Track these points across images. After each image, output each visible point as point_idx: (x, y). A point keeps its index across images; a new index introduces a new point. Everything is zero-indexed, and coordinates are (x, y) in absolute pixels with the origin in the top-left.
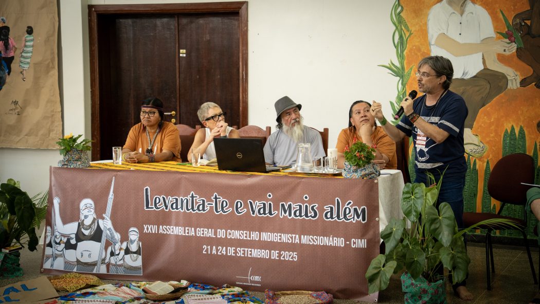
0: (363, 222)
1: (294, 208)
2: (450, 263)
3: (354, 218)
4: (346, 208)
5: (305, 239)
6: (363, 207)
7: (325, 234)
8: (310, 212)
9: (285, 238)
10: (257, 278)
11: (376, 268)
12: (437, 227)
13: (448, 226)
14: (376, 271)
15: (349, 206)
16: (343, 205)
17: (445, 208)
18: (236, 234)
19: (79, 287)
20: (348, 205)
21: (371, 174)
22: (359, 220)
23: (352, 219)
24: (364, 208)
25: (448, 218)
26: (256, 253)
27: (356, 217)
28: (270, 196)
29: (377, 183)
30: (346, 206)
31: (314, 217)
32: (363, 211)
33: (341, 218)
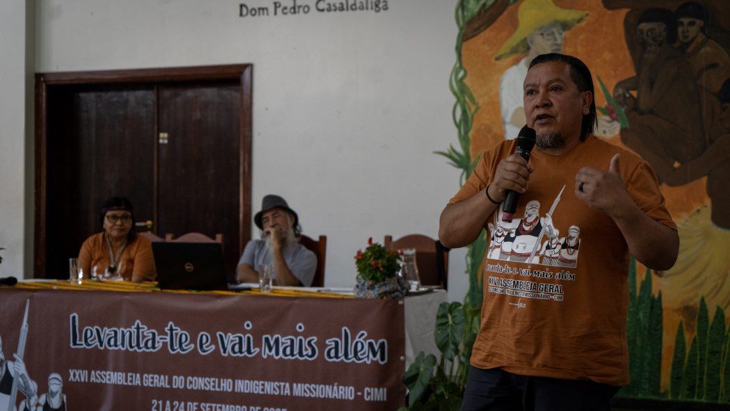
0: (382, 363)
1: (283, 343)
3: (368, 356)
4: (357, 342)
5: (299, 390)
6: (381, 341)
7: (327, 381)
8: (306, 350)
9: (270, 388)
15: (361, 340)
16: (353, 338)
18: (200, 383)
20: (360, 337)
21: (393, 292)
22: (375, 359)
23: (366, 359)
24: (383, 343)
27: (371, 356)
28: (249, 326)
29: (403, 306)
30: (357, 339)
31: (312, 355)
32: (382, 346)
33: (350, 357)
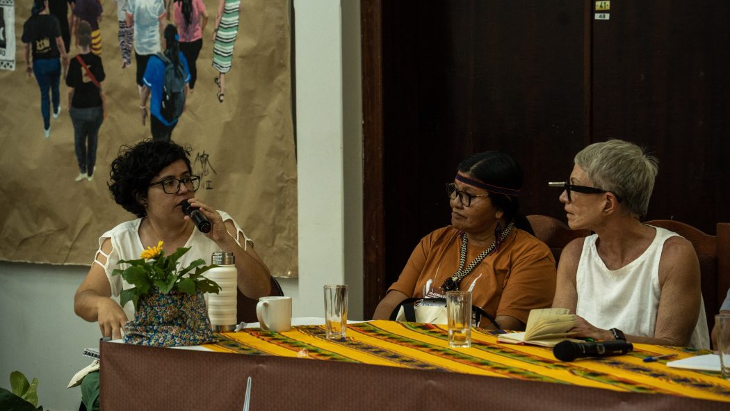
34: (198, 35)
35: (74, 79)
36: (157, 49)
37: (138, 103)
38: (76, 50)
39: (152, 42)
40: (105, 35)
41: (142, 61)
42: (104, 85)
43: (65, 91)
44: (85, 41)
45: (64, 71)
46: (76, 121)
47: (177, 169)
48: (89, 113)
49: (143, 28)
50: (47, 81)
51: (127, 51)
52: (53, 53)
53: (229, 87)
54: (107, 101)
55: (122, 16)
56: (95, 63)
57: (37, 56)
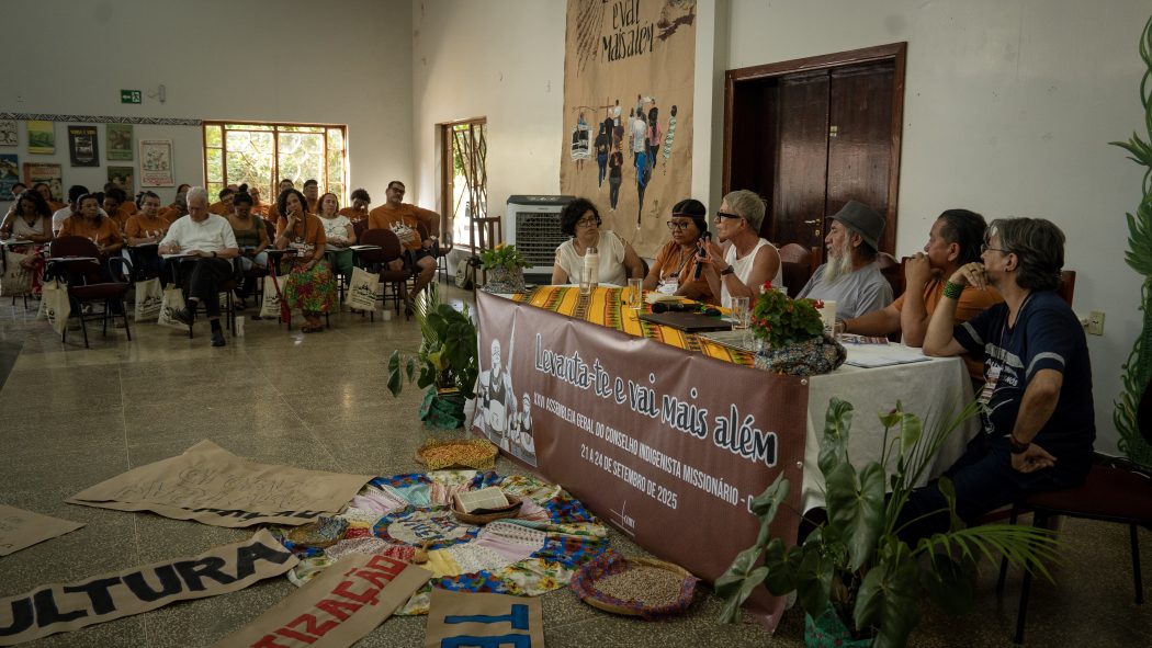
0: (770, 466)
1: (679, 410)
2: (863, 613)
3: (754, 452)
4: (744, 429)
5: (689, 474)
6: (769, 434)
7: (713, 472)
8: (698, 425)
9: (664, 462)
10: (631, 522)
11: (736, 572)
12: (848, 518)
13: (867, 521)
14: (738, 578)
15: (748, 426)
16: (741, 424)
17: (874, 475)
18: (615, 437)
19: (445, 465)
20: (747, 423)
21: (797, 365)
22: (761, 458)
23: (751, 455)
24: (772, 436)
25: (872, 503)
26: (634, 479)
27: (757, 452)
28: (652, 378)
29: (807, 386)
30: (744, 425)
31: (702, 434)
32: (770, 440)
33: (737, 447)
34: (658, 142)
35: (612, 164)
36: (642, 149)
37: (633, 175)
38: (614, 150)
39: (640, 147)
40: (625, 143)
41: (637, 154)
42: (623, 167)
43: (608, 169)
44: (617, 146)
45: (609, 160)
46: (611, 183)
47: (589, 213)
48: (617, 179)
49: (638, 139)
50: (602, 165)
51: (631, 150)
52: (606, 152)
53: (669, 167)
54: (624, 174)
55: (631, 134)
56: (619, 155)
57: (600, 153)
